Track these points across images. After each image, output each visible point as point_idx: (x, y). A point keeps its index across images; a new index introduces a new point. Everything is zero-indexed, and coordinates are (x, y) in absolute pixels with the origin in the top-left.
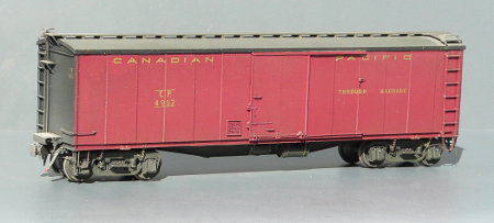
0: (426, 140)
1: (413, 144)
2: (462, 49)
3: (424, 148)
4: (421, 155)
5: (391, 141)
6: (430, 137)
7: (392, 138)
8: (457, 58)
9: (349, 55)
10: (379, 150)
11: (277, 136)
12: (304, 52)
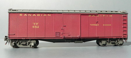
0: (118, 39)
1: (115, 40)
2: (127, 14)
3: (118, 41)
4: (117, 43)
5: (107, 39)
6: (119, 38)
7: (108, 38)
8: (126, 16)
9: (93, 15)
10: (104, 41)
11: (71, 36)
12: (79, 14)
